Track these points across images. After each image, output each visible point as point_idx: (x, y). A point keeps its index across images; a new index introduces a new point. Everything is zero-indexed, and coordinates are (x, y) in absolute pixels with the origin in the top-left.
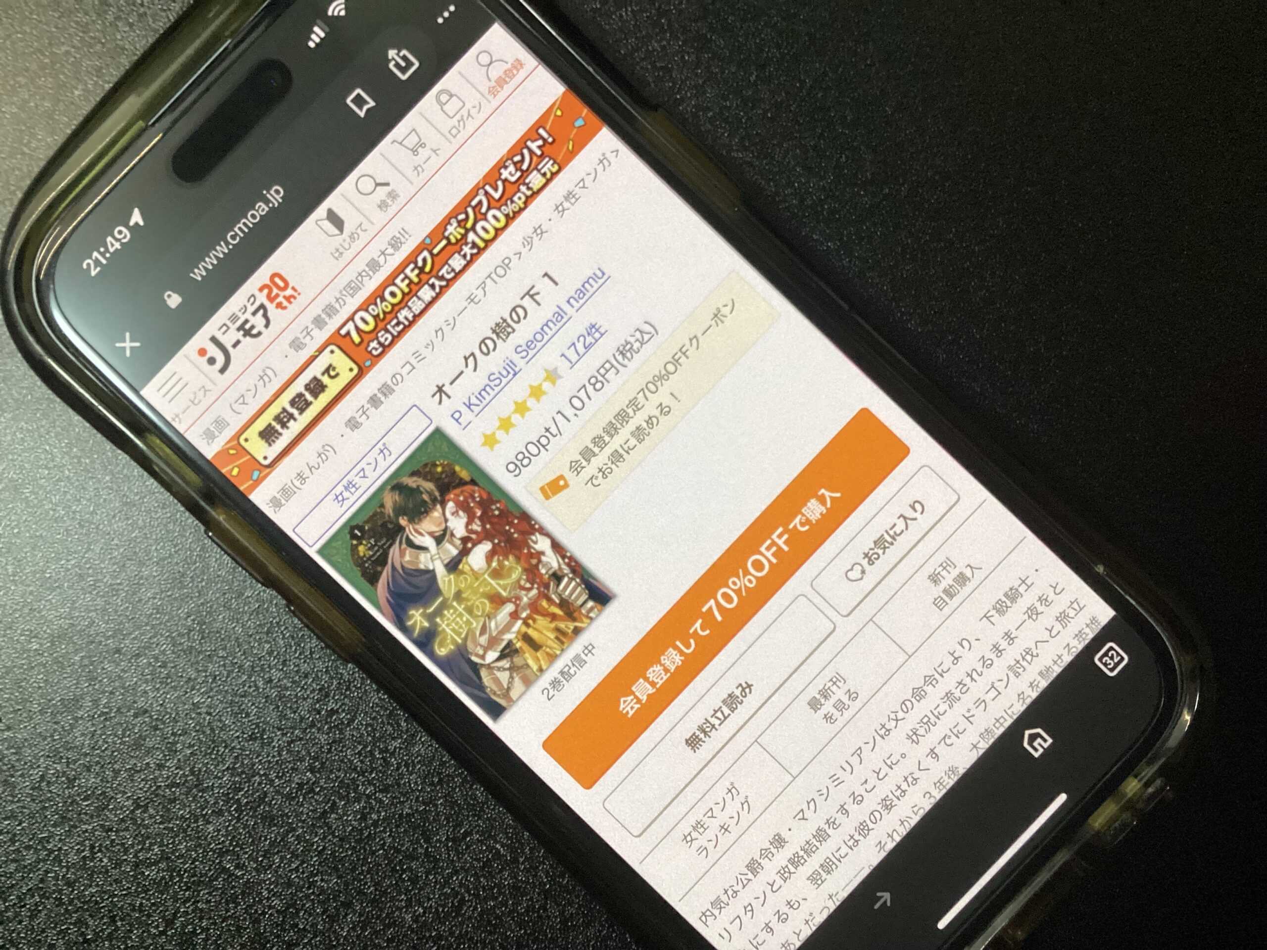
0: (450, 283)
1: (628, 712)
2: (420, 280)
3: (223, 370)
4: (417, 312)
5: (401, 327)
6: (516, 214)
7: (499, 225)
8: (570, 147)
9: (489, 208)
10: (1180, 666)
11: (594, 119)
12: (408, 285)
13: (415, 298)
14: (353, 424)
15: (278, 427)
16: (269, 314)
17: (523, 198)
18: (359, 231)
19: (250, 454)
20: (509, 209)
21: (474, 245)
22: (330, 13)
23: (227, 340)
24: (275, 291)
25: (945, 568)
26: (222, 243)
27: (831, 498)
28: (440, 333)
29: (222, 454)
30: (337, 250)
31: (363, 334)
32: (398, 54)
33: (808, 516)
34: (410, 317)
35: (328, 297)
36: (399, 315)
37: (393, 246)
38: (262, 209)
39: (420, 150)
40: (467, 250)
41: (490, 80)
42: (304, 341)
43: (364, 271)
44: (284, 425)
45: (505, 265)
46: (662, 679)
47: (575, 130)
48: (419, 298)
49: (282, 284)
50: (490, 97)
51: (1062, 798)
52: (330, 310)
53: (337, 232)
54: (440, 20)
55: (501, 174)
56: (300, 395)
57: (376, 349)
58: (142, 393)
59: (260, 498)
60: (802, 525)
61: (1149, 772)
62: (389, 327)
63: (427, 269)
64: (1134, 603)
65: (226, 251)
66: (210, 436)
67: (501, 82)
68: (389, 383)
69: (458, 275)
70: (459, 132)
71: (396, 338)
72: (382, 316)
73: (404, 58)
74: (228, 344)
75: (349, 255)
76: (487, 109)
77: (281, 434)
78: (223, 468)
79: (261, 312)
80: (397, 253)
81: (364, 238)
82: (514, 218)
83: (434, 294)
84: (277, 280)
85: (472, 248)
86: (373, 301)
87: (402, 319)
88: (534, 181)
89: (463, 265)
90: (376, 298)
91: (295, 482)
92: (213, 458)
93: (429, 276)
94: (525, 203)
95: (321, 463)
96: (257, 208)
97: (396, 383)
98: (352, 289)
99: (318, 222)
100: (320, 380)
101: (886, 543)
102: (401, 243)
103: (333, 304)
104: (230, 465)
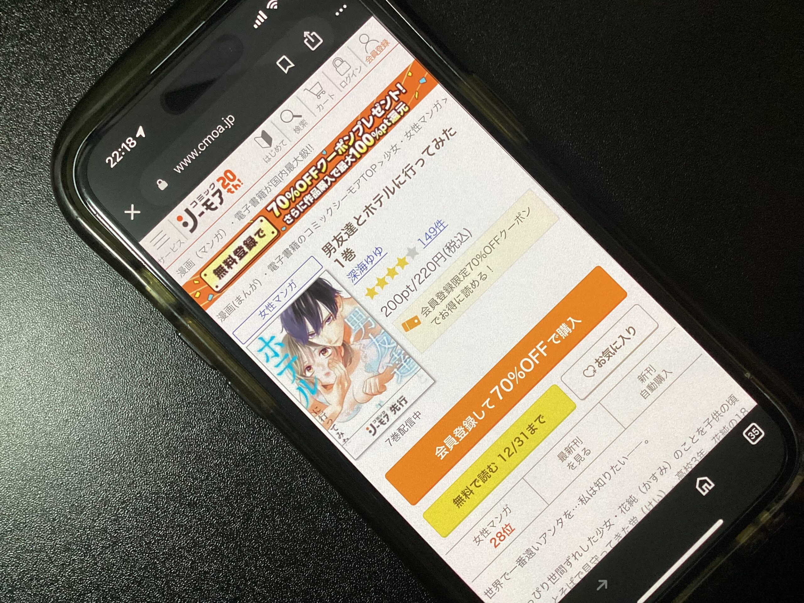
0: (337, 179)
1: (441, 456)
2: (319, 177)
3: (192, 231)
4: (316, 198)
5: (306, 206)
6: (381, 137)
7: (370, 144)
8: (417, 96)
9: (364, 133)
10: (798, 440)
11: (432, 79)
12: (311, 180)
13: (315, 189)
14: (273, 267)
15: (226, 267)
16: (223, 196)
17: (386, 128)
18: (281, 145)
19: (207, 284)
20: (376, 134)
21: (353, 156)
22: (268, 7)
23: (196, 211)
24: (227, 181)
25: (648, 372)
26: (195, 150)
27: (575, 322)
28: (330, 211)
29: (190, 283)
30: (267, 157)
31: (281, 210)
32: (310, 34)
33: (560, 334)
34: (311, 200)
35: (261, 186)
36: (304, 199)
37: (302, 155)
38: (221, 129)
39: (322, 95)
40: (349, 159)
41: (367, 53)
42: (244, 214)
43: (283, 170)
44: (229, 266)
45: (373, 168)
46: (463, 436)
47: (420, 85)
48: (317, 189)
49: (231, 177)
50: (367, 63)
51: (720, 522)
52: (261, 195)
53: (269, 146)
54: (337, 14)
55: (372, 112)
56: (240, 248)
57: (289, 220)
58: (140, 243)
59: (213, 312)
60: (556, 340)
61: (777, 507)
62: (298, 206)
63: (323, 170)
64: (769, 398)
65: (197, 155)
66: (182, 271)
67: (374, 54)
68: (298, 242)
69: (343, 174)
70: (347, 84)
71: (302, 213)
72: (293, 199)
73: (314, 37)
74: (196, 214)
75: (274, 160)
76: (365, 70)
77: (227, 272)
78: (191, 292)
79: (218, 194)
80: (305, 160)
81: (285, 149)
82: (379, 140)
83: (327, 187)
84: (228, 174)
85: (352, 158)
86: (289, 190)
87: (306, 201)
88: (392, 117)
89: (346, 169)
90: (290, 189)
91: (235, 302)
92: (184, 285)
93: (324, 175)
94: (386, 130)
95: (252, 291)
96: (217, 129)
97: (300, 241)
98: (275, 181)
99: (256, 139)
100: (253, 239)
101: (610, 353)
102: (307, 153)
103: (263, 190)
104: (195, 289)
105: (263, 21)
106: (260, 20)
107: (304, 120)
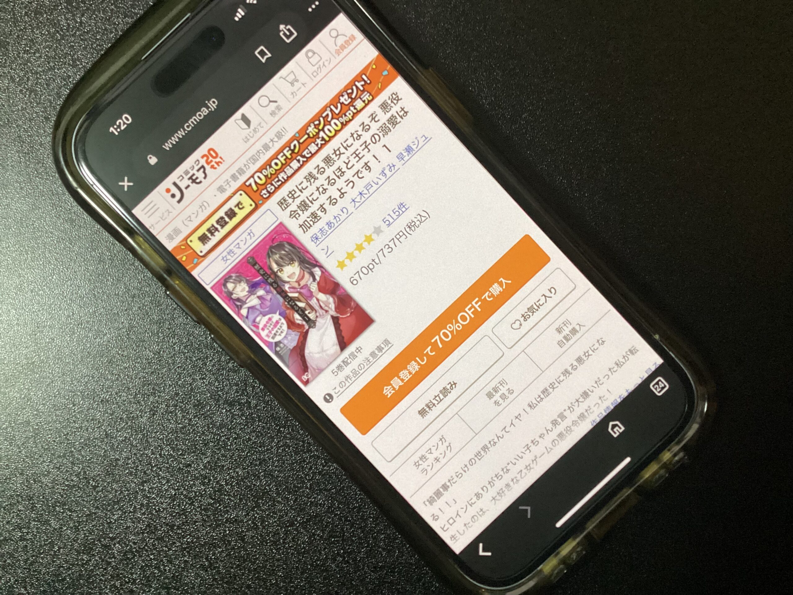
0: (309, 159)
2: (292, 157)
3: (179, 202)
4: (289, 175)
5: (280, 183)
6: (347, 122)
7: (337, 128)
8: (380, 87)
9: (332, 118)
10: (697, 392)
11: (394, 71)
12: (285, 160)
13: (288, 167)
15: (209, 235)
16: (206, 172)
17: (352, 114)
18: (259, 127)
19: (192, 249)
20: (343, 119)
21: (323, 139)
22: (248, 2)
23: (182, 185)
24: (211, 158)
26: (182, 130)
29: (177, 248)
30: (246, 137)
31: (258, 186)
32: (285, 28)
34: (285, 177)
35: (240, 164)
36: (279, 176)
37: (277, 137)
38: (204, 111)
39: (295, 83)
40: (319, 141)
41: (336, 46)
42: (225, 187)
43: (261, 150)
44: (212, 234)
47: (382, 77)
48: (291, 167)
49: (214, 155)
50: (336, 56)
51: (628, 460)
52: (241, 171)
53: (246, 127)
54: (310, 10)
55: (340, 99)
56: (222, 218)
57: (265, 194)
58: (134, 211)
59: (197, 274)
61: (676, 448)
62: (273, 182)
63: (296, 151)
64: (673, 356)
65: (184, 134)
66: (170, 237)
67: (343, 47)
69: (313, 155)
70: (318, 74)
71: (277, 189)
72: (269, 176)
73: (289, 30)
74: (183, 187)
75: (252, 141)
76: (334, 62)
77: (210, 239)
78: (178, 256)
79: (202, 170)
80: (279, 141)
81: (262, 131)
82: (346, 125)
83: (299, 165)
84: (212, 152)
86: (265, 167)
87: (280, 178)
88: (358, 105)
89: (316, 150)
92: (172, 250)
93: (296, 155)
94: (352, 117)
98: (253, 159)
99: (236, 121)
100: (233, 210)
102: (282, 135)
103: (243, 168)
104: (182, 254)
105: (243, 14)
106: (240, 13)
107: (279, 105)
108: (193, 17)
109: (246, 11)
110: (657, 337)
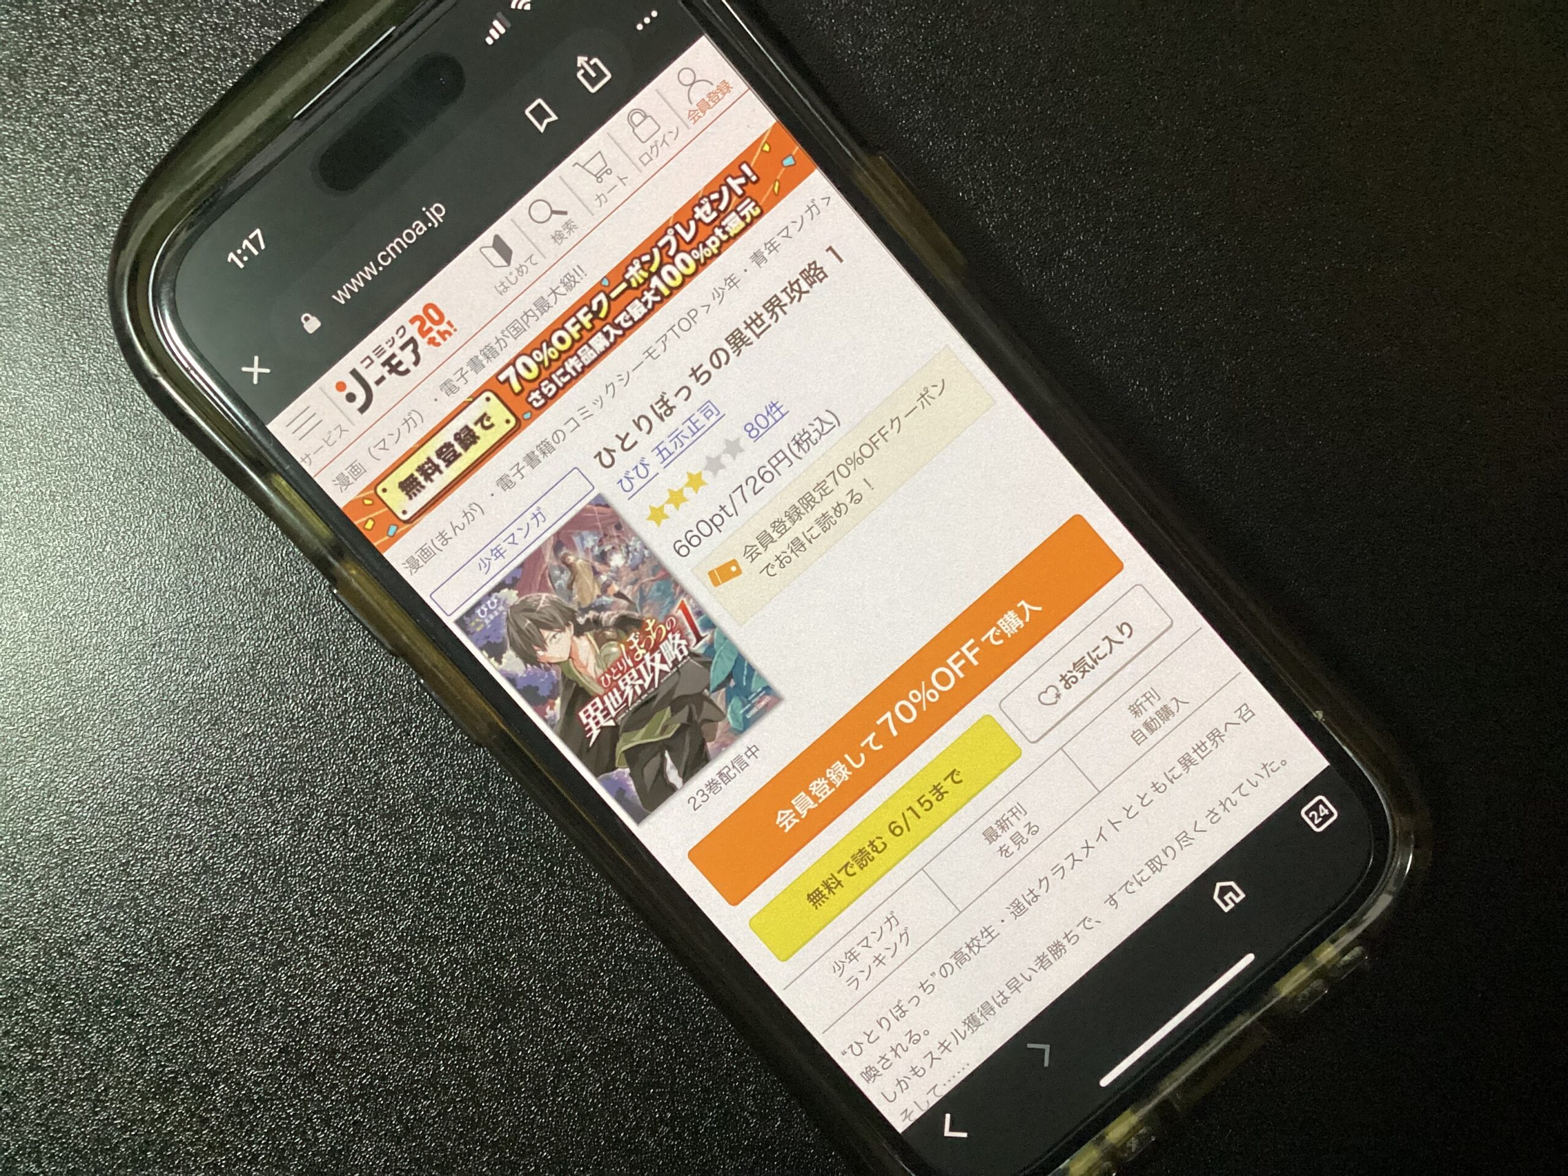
0: (627, 333)
1: (785, 827)
2: (593, 327)
3: (363, 409)
4: (587, 363)
5: (568, 378)
6: (708, 260)
7: (687, 272)
8: (776, 189)
9: (678, 251)
10: (1394, 826)
11: (806, 159)
12: (579, 331)
13: (585, 347)
14: (505, 483)
15: (421, 479)
16: (419, 351)
17: (718, 244)
18: (528, 263)
19: (386, 506)
20: (701, 254)
21: (657, 292)
22: (513, 6)
23: (370, 377)
24: (428, 324)
25: (1148, 699)
26: (371, 263)
27: (1029, 610)
28: (611, 388)
29: (356, 503)
30: (502, 284)
31: (523, 382)
32: (588, 62)
33: (1004, 628)
34: (579, 368)
35: (488, 336)
36: (566, 364)
37: (565, 285)
38: (419, 228)
39: (605, 176)
40: (649, 296)
42: (457, 384)
43: (531, 310)
44: (428, 477)
45: (691, 317)
46: (825, 793)
47: (783, 169)
48: (590, 347)
49: (436, 317)
50: (690, 123)
51: (1250, 958)
52: (490, 352)
53: (505, 264)
54: (640, 27)
55: (694, 213)
56: (448, 445)
57: (538, 401)
58: (270, 427)
59: (396, 556)
60: (996, 638)
61: (1348, 938)
62: (554, 376)
63: (602, 315)
64: (1351, 754)
65: (375, 273)
66: (343, 482)
67: (704, 106)
68: (550, 440)
69: (636, 324)
70: (651, 159)
71: (561, 390)
72: (547, 363)
73: (595, 67)
74: (371, 380)
75: (514, 291)
76: (685, 136)
77: (423, 487)
78: (357, 519)
79: (411, 346)
80: (570, 294)
81: (534, 272)
82: (705, 264)
83: (608, 344)
84: (431, 311)
85: (655, 295)
86: (539, 346)
87: (569, 369)
88: (730, 224)
89: (643, 313)
90: (542, 343)
91: (435, 542)
92: (346, 507)
93: (604, 323)
94: (719, 248)
95: (466, 521)
96: (414, 226)
97: (557, 440)
98: (515, 329)
99: (483, 250)
100: (471, 430)
101: (1086, 666)
102: (575, 282)
103: (493, 344)
104: (364, 517)
105: (502, 31)
106: (498, 29)
107: (571, 221)
108: (401, 35)
109: (509, 25)
110: (1319, 715)
